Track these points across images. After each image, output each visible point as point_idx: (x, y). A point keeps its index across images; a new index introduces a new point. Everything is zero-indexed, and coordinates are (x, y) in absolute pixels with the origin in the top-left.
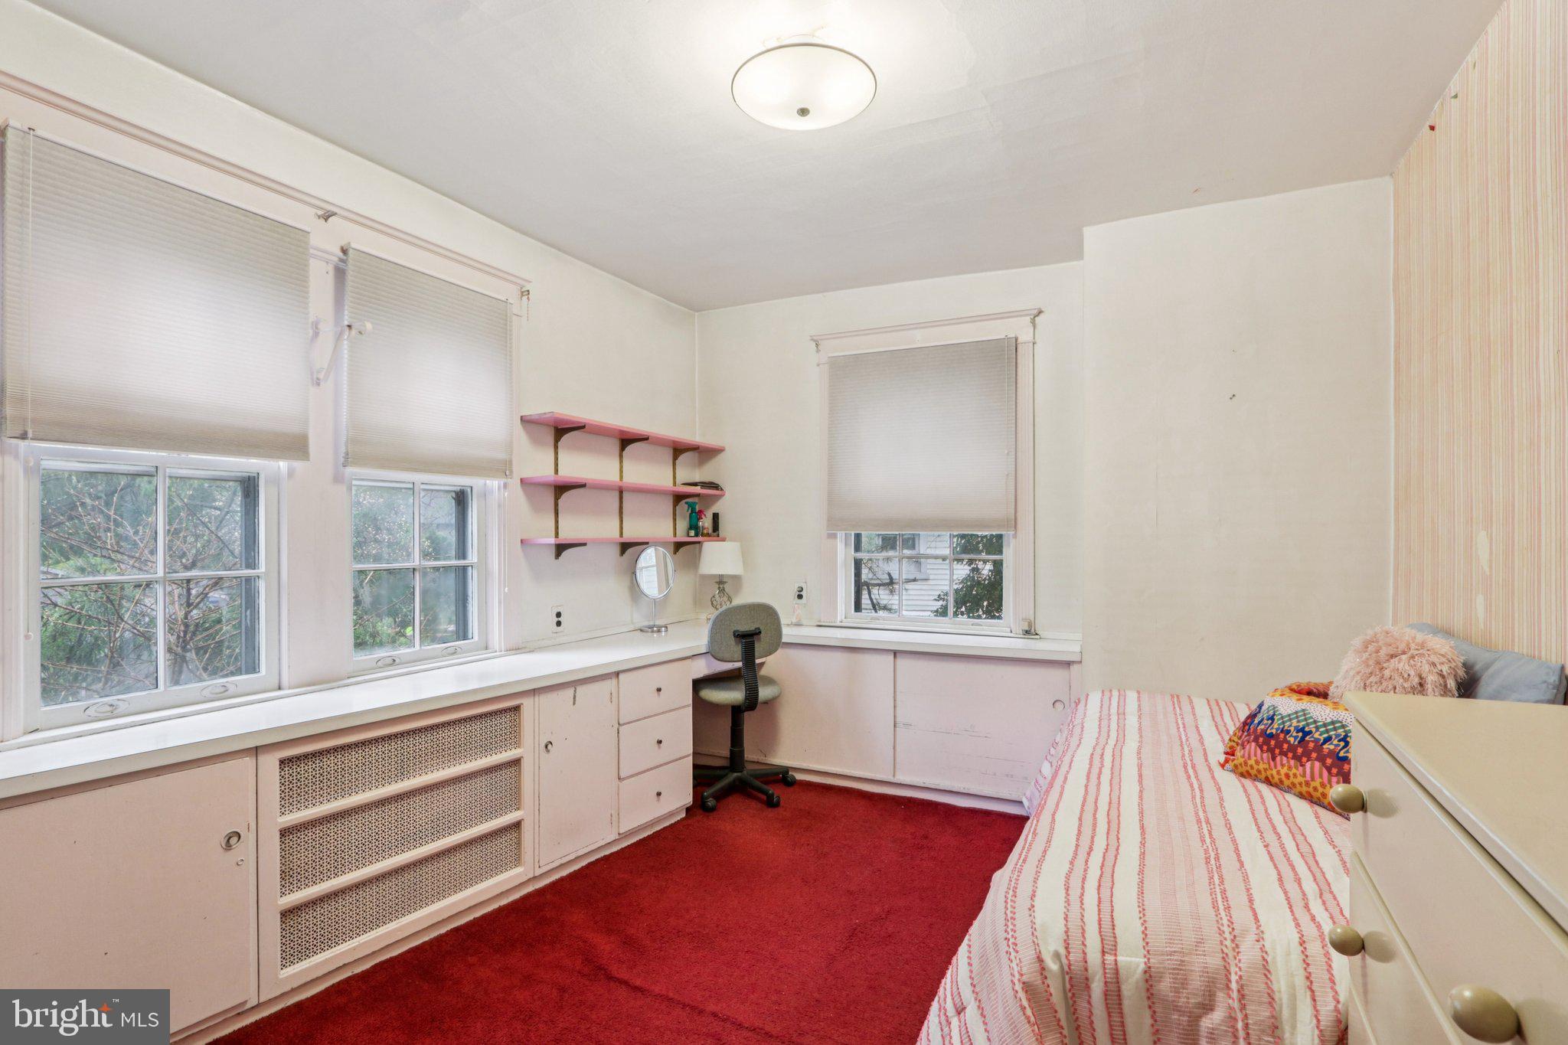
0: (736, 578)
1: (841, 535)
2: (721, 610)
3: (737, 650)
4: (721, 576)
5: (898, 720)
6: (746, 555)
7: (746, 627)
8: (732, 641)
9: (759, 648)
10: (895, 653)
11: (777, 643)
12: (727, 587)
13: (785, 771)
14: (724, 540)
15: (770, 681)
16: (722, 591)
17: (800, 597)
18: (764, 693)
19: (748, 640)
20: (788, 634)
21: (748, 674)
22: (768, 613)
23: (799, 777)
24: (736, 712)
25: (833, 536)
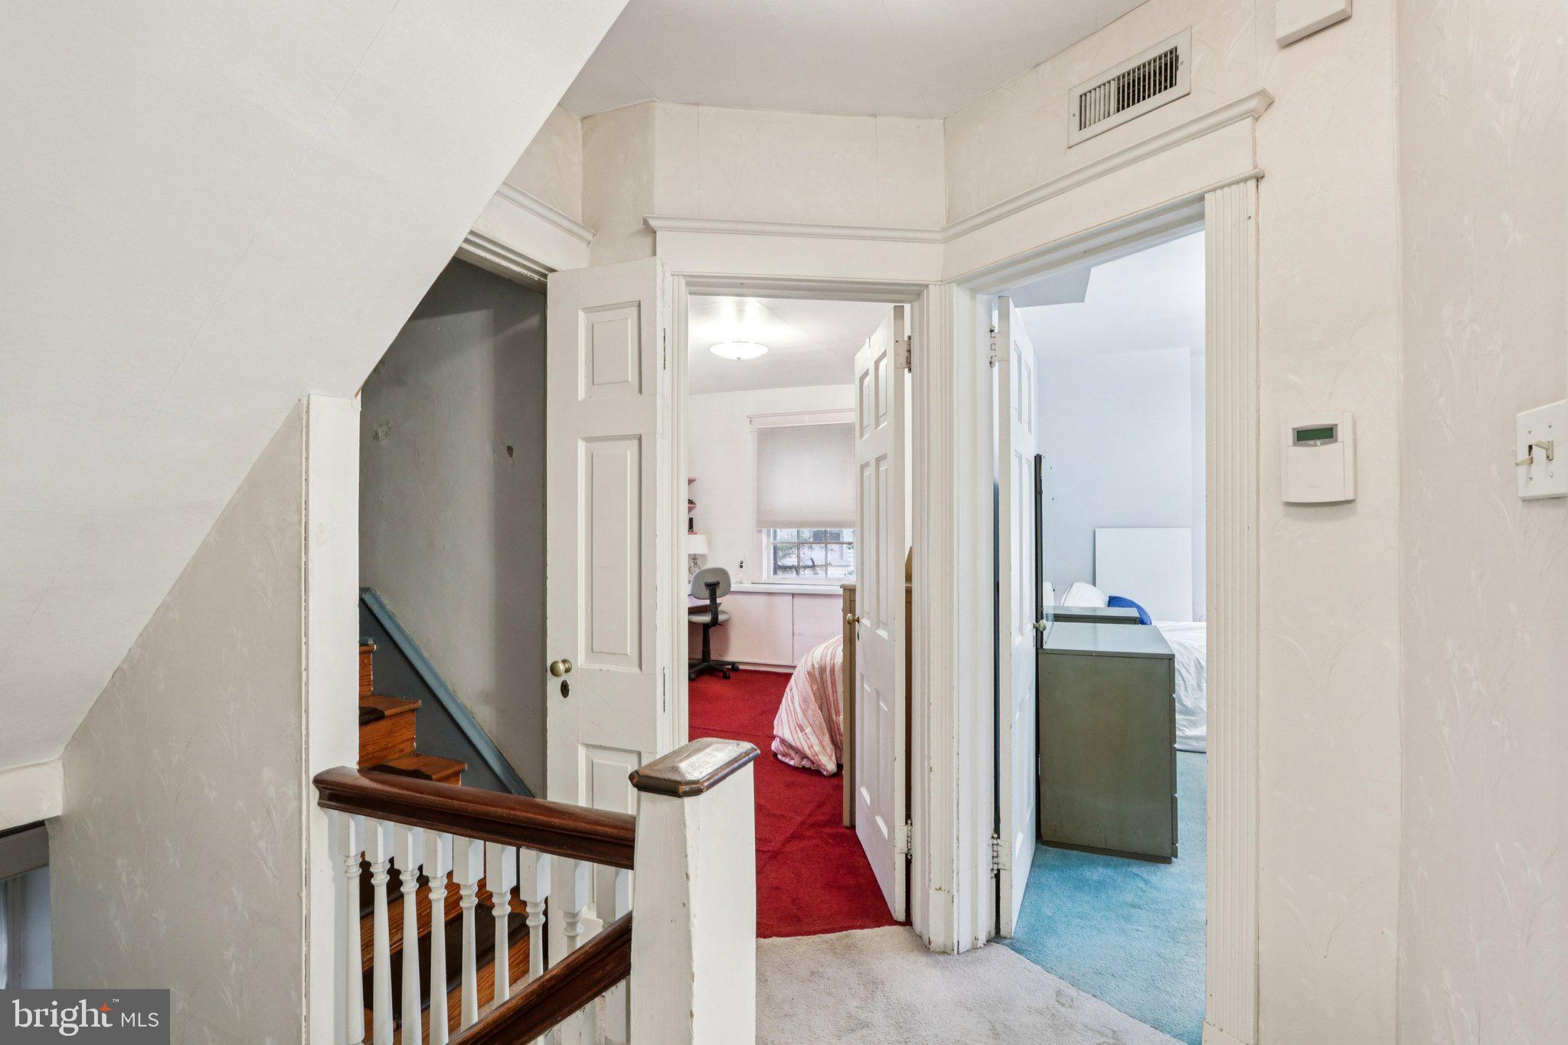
0: (703, 556)
1: (765, 530)
2: (695, 574)
3: (706, 593)
4: (695, 555)
5: (795, 631)
6: (710, 544)
7: (711, 580)
8: (704, 588)
9: (718, 592)
10: (793, 595)
11: (727, 591)
12: (699, 562)
13: (733, 664)
14: (696, 534)
15: (724, 612)
16: (696, 564)
17: (741, 567)
18: (721, 617)
19: (713, 589)
20: (734, 587)
21: (713, 609)
22: (722, 573)
23: (741, 667)
24: (706, 627)
25: (760, 531)
